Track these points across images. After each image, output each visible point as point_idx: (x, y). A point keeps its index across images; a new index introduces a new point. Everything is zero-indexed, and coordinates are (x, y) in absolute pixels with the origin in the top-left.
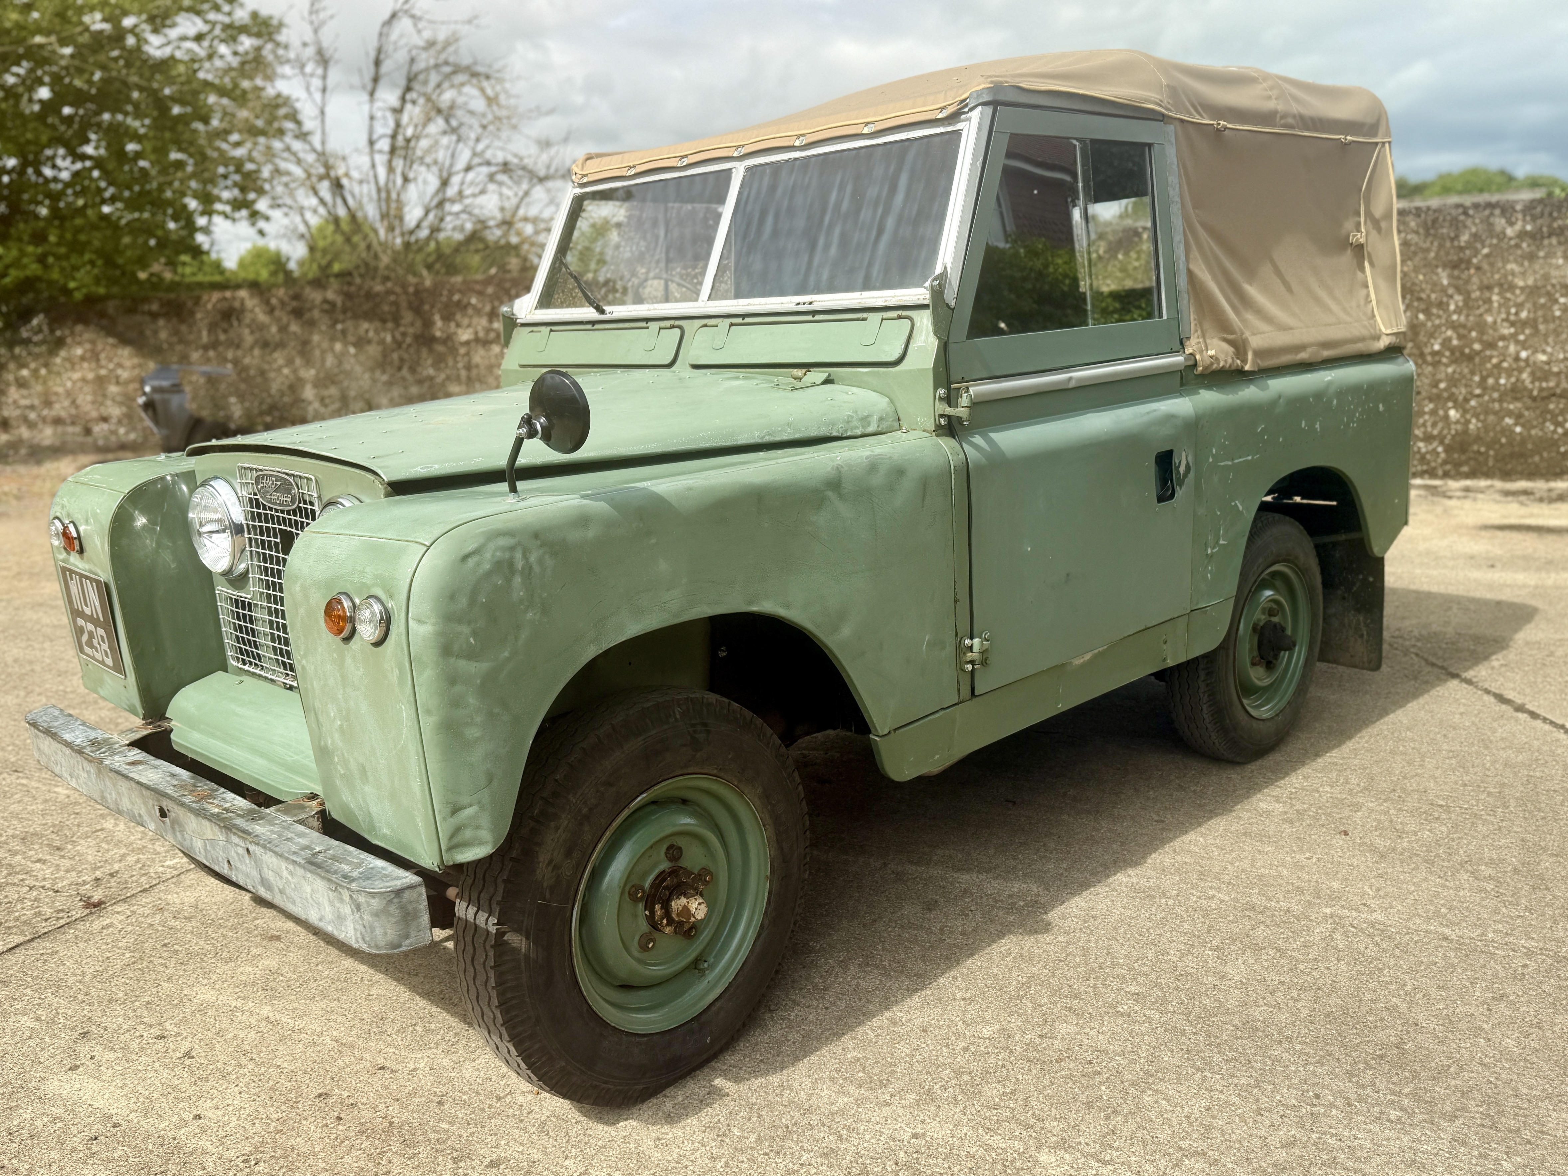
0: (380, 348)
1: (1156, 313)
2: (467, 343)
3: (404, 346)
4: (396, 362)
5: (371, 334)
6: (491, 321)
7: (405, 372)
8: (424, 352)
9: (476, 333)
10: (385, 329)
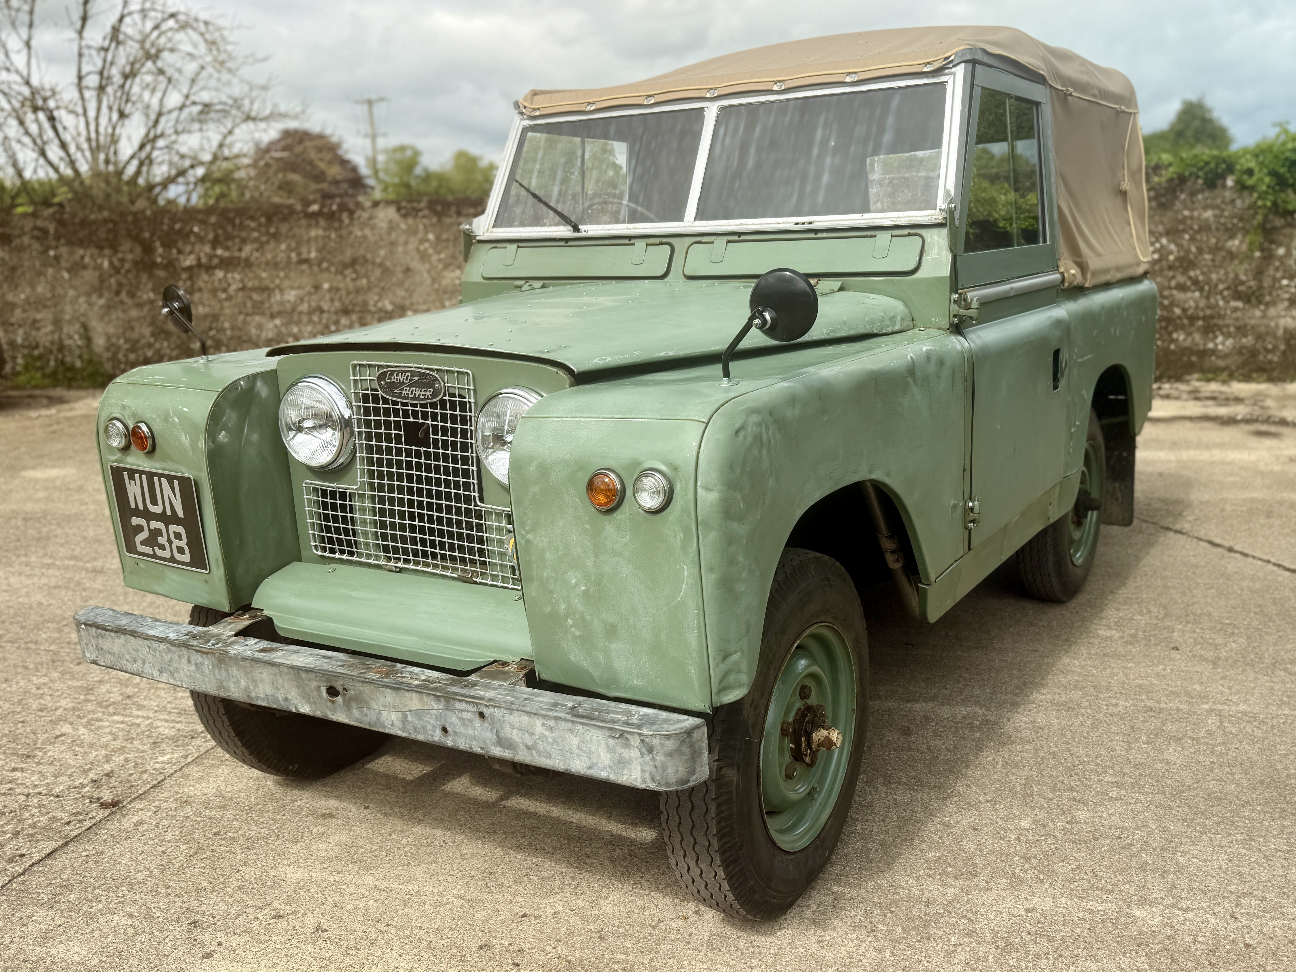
0: (97, 274)
1: (1041, 239)
2: (190, 268)
3: (123, 271)
4: (114, 287)
5: (87, 260)
6: (214, 248)
7: (123, 296)
8: (144, 277)
9: (199, 259)
10: (102, 256)
